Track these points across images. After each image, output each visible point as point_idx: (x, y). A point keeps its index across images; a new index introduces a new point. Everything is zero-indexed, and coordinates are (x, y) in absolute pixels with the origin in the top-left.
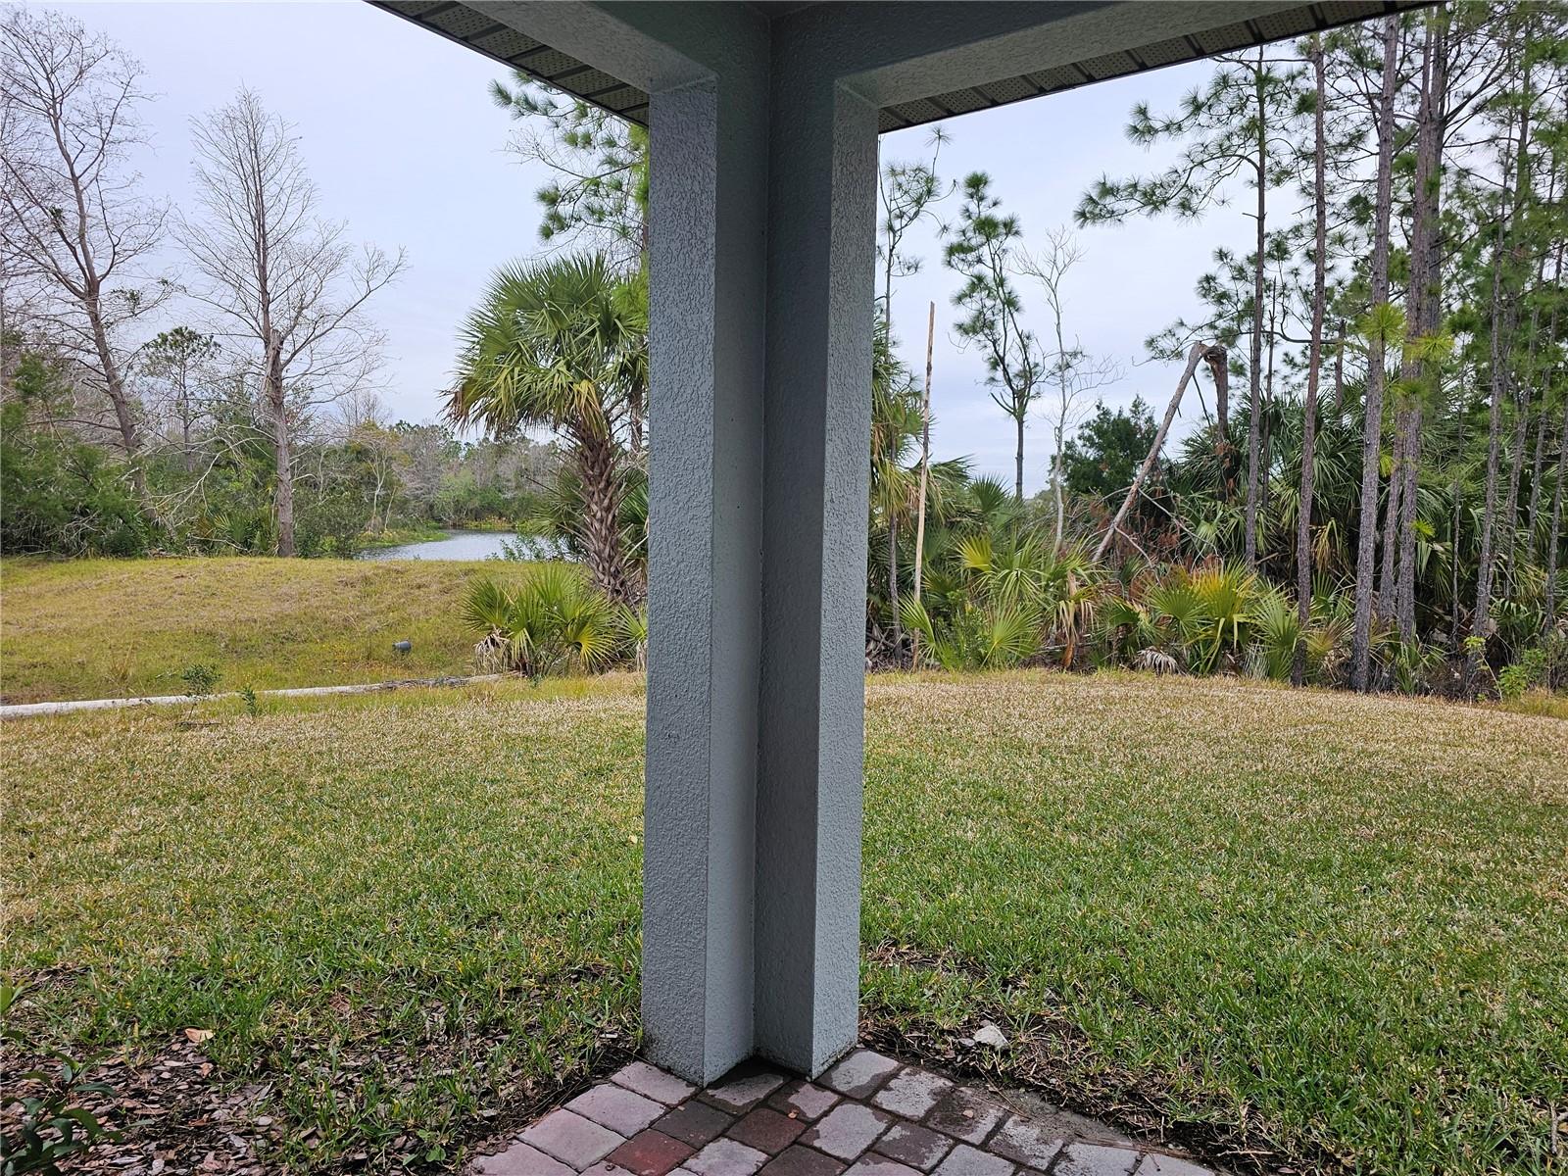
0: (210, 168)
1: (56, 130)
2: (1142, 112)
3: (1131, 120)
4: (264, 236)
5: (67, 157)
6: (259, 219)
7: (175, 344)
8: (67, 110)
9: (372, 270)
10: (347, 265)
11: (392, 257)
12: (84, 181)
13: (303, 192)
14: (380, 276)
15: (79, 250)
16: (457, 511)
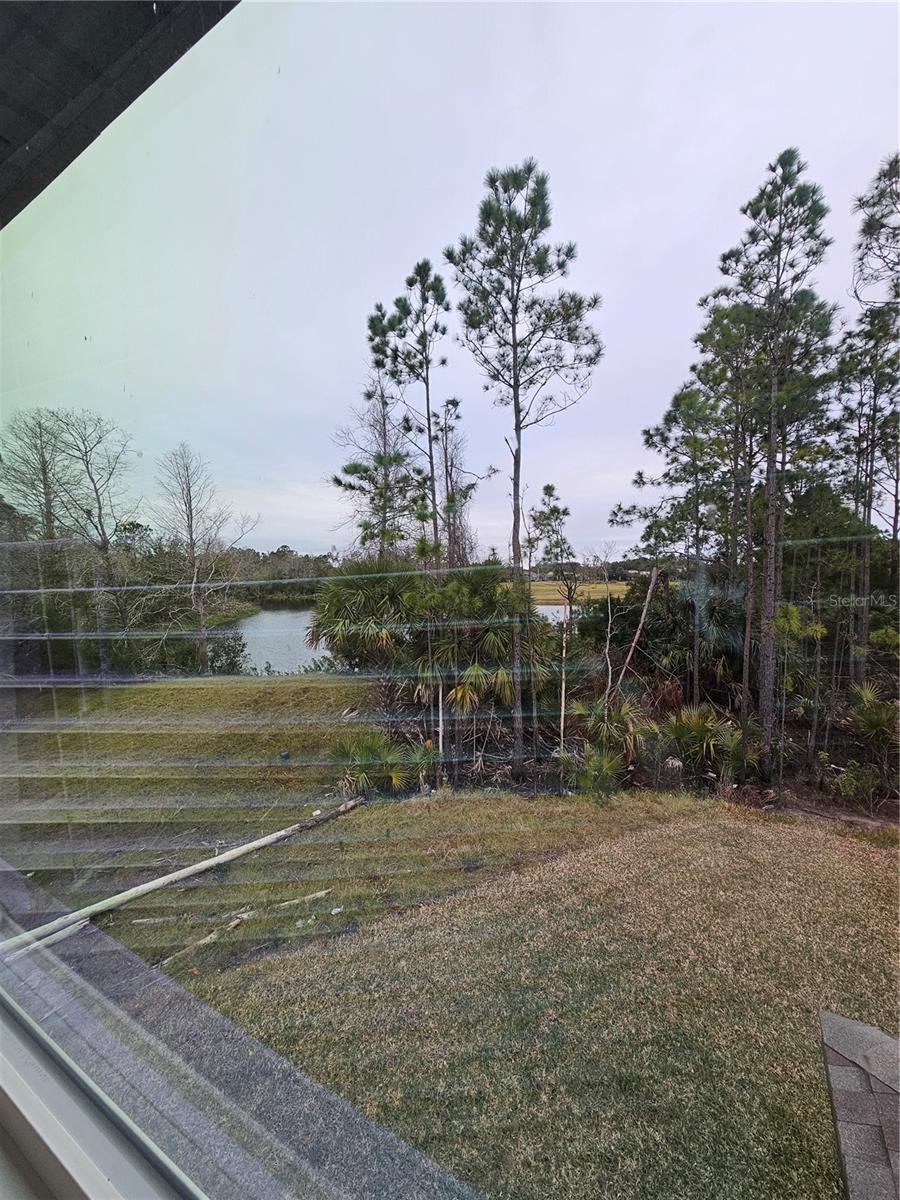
0: (165, 480)
1: (87, 468)
2: (640, 474)
3: (635, 478)
4: (191, 511)
5: (92, 480)
6: (189, 503)
7: (130, 531)
8: (93, 457)
9: (244, 525)
10: (230, 520)
11: (255, 517)
12: (100, 491)
13: (209, 488)
14: (249, 526)
15: (99, 527)
16: (262, 591)
